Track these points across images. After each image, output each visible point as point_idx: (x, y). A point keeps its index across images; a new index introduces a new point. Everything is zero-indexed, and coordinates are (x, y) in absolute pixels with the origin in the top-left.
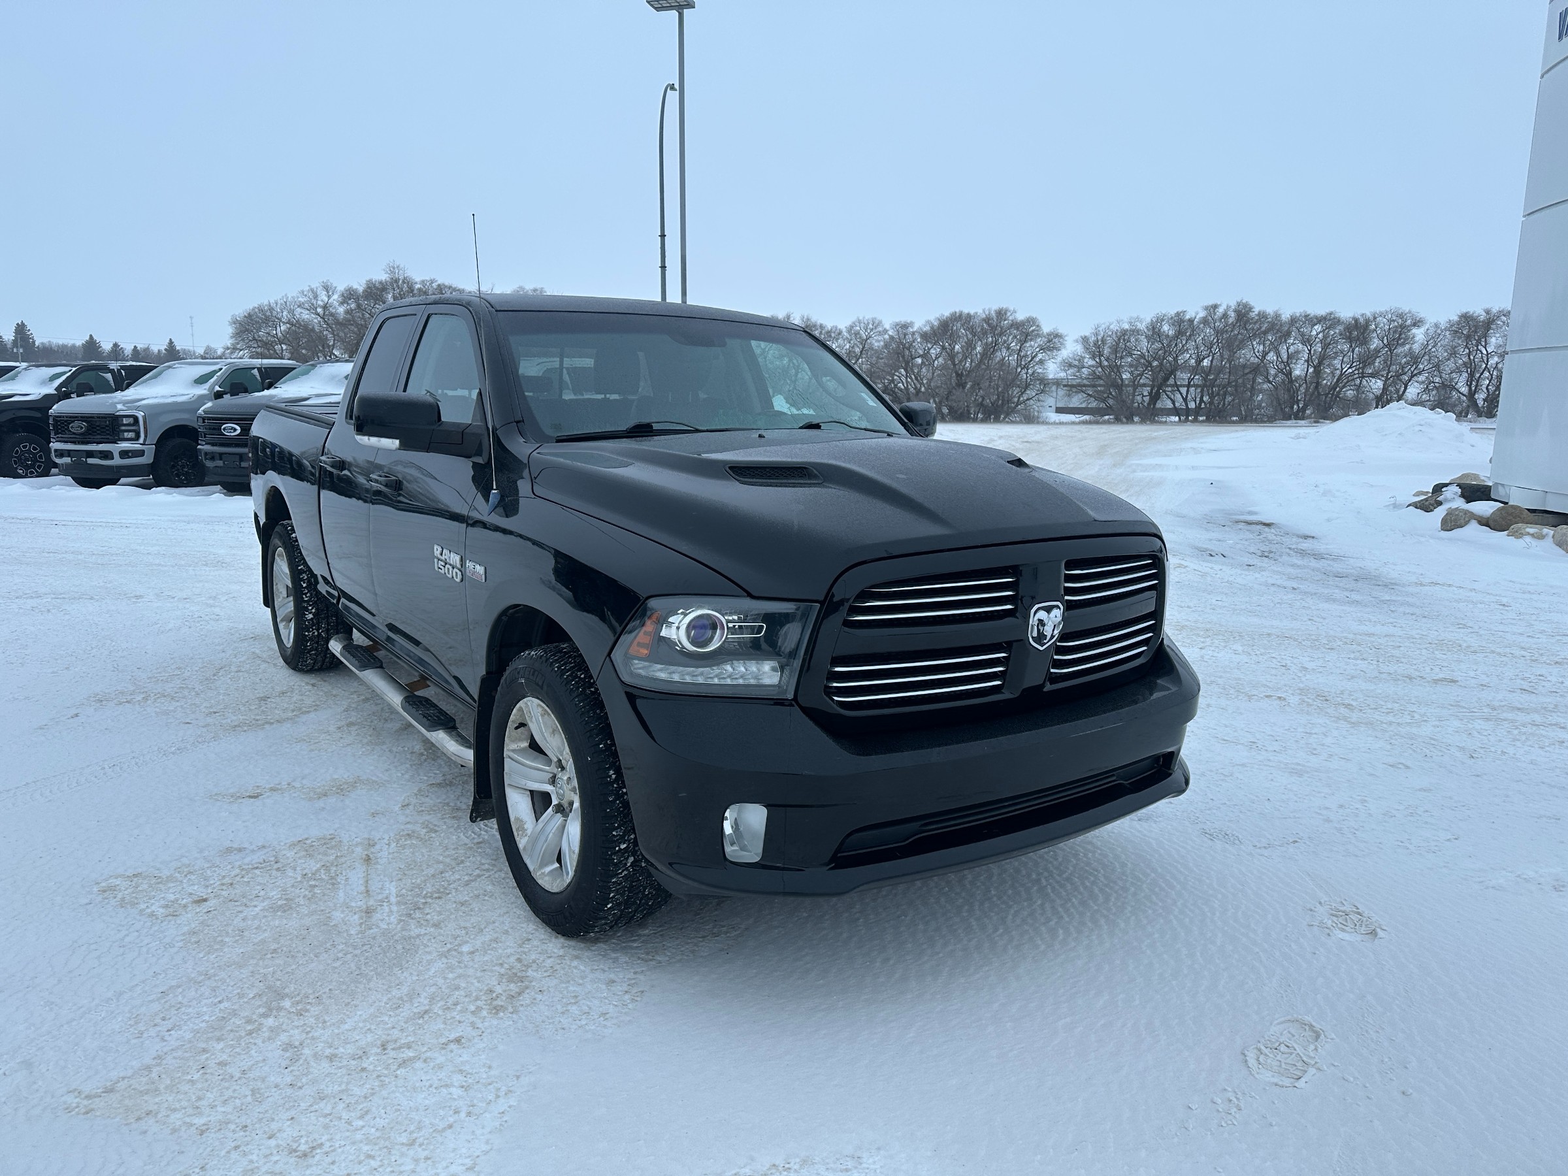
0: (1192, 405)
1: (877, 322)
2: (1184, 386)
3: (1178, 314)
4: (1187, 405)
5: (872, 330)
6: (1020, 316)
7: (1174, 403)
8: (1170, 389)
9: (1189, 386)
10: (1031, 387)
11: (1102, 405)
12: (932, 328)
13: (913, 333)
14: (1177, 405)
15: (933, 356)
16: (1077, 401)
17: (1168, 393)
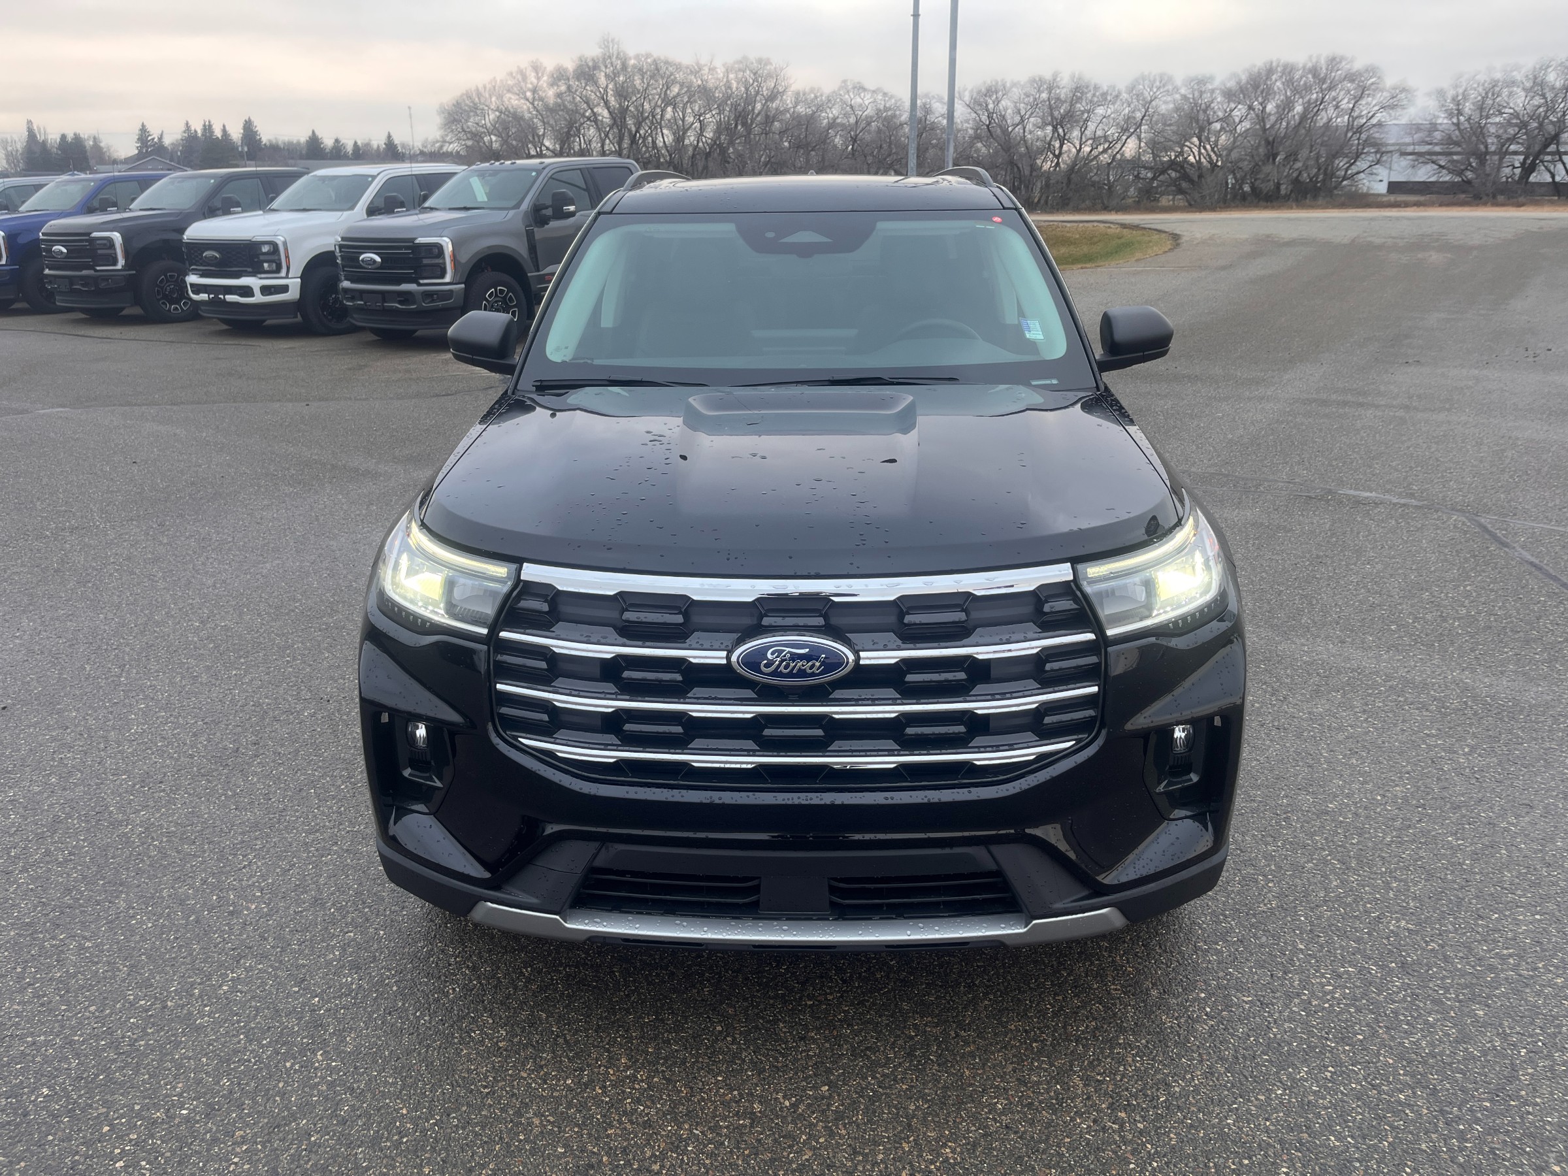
1: (1166, 78)
5: (1158, 88)
6: (1358, 65)
8: (1549, 158)
10: (1363, 156)
11: (1458, 179)
12: (1239, 83)
13: (1213, 91)
14: (1557, 178)
15: (1237, 120)
16: (1424, 174)
17: (1547, 164)
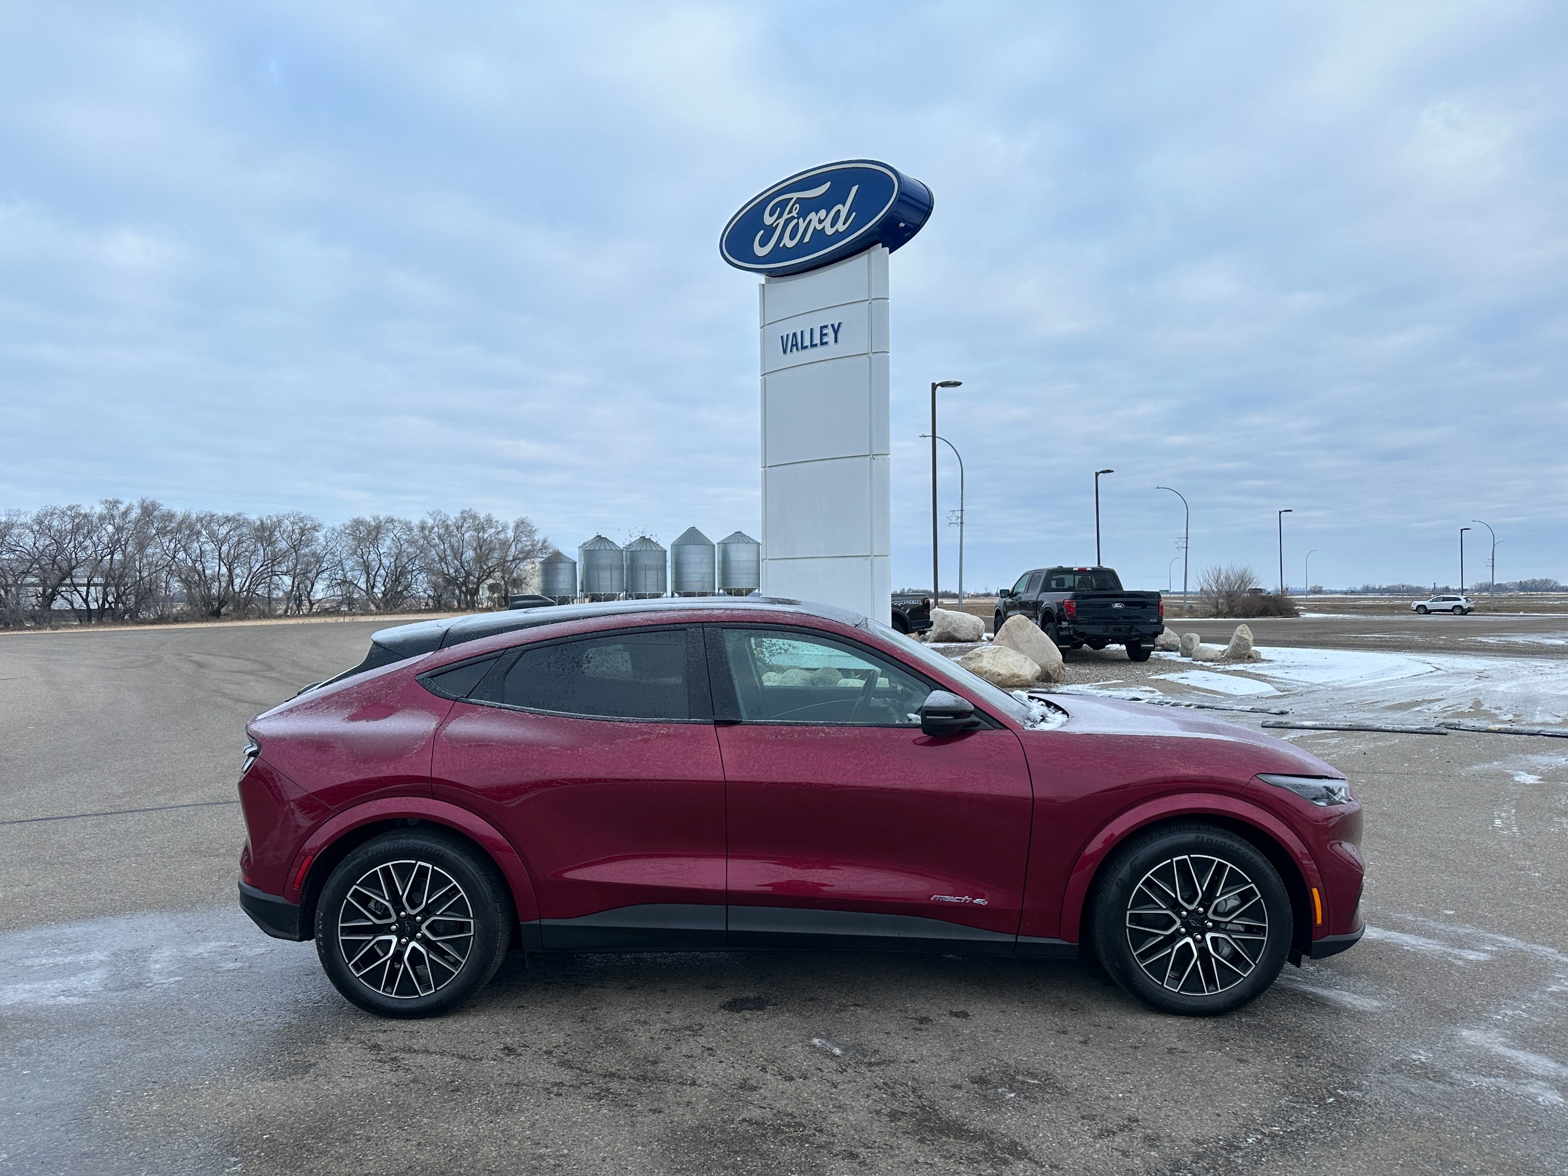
0: (94, 606)
2: (81, 585)
3: (70, 508)
4: (88, 606)
7: (72, 604)
8: (64, 589)
9: (88, 585)
14: (76, 606)
17: (62, 593)
